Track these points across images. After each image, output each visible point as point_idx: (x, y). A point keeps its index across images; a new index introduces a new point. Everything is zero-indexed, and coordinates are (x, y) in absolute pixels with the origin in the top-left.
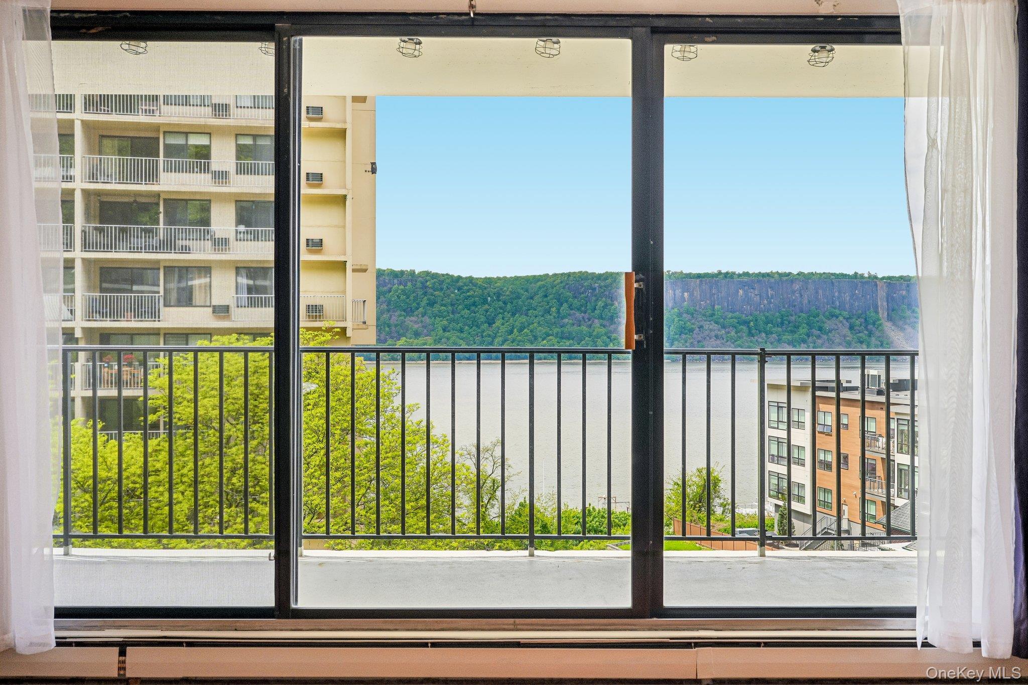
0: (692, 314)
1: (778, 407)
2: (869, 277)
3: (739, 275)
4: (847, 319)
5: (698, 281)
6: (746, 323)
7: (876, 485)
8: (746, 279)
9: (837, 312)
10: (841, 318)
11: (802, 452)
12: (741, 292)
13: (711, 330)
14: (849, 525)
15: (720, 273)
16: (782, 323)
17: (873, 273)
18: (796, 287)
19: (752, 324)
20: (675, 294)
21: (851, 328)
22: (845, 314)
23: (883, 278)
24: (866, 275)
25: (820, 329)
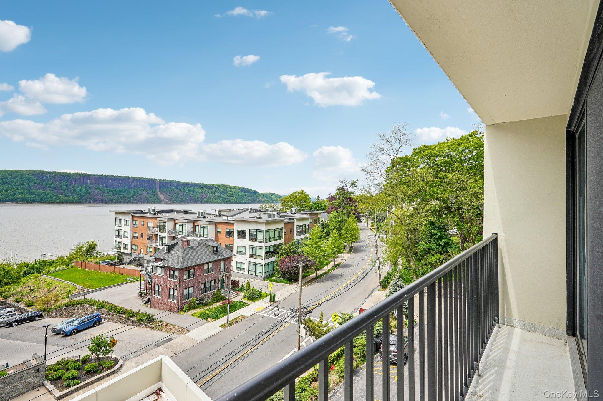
0: (91, 188)
1: (119, 219)
2: (154, 179)
3: (110, 176)
4: (147, 191)
5: (94, 177)
6: (112, 191)
7: (152, 242)
8: (112, 177)
9: (144, 189)
10: (145, 191)
11: (127, 233)
12: (110, 181)
13: (98, 193)
14: (143, 255)
15: (102, 175)
16: (125, 192)
17: (155, 178)
18: (130, 181)
19: (114, 191)
20: (84, 181)
21: (148, 194)
22: (146, 189)
23: (158, 180)
24: (153, 179)
25: (138, 194)
